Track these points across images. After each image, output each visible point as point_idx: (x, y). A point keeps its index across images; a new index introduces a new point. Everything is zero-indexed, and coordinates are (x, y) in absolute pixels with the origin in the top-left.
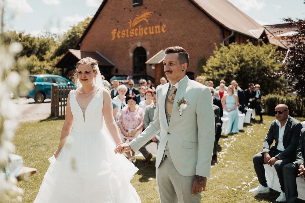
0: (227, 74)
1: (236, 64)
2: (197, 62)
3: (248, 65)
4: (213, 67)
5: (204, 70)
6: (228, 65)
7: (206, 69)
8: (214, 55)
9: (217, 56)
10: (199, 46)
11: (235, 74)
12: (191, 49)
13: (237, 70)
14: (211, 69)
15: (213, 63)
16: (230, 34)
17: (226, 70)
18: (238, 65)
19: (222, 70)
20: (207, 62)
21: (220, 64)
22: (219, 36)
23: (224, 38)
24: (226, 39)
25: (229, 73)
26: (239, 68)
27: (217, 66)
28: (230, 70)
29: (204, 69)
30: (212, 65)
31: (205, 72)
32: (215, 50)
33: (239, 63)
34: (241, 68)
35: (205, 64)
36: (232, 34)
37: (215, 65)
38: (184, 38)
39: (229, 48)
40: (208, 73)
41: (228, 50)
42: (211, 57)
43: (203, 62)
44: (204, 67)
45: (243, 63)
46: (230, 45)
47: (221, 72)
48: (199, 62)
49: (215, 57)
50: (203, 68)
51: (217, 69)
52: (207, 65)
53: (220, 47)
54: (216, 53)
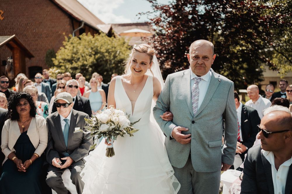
0: (82, 68)
1: (90, 56)
2: (45, 55)
3: (104, 56)
4: (64, 60)
5: (54, 64)
6: (82, 56)
7: (56, 63)
8: (64, 46)
9: (67, 47)
10: (47, 37)
11: (91, 66)
12: (37, 40)
13: (92, 62)
14: (62, 61)
15: (64, 55)
16: (80, 25)
17: (80, 62)
18: (93, 56)
19: (76, 62)
20: (56, 54)
21: (72, 56)
22: (68, 27)
23: (74, 29)
24: (76, 30)
25: (84, 65)
26: (95, 61)
27: (69, 58)
28: (85, 63)
29: (54, 62)
30: (63, 57)
31: (55, 66)
32: (65, 41)
33: (95, 55)
34: (97, 60)
35: (55, 57)
36: (82, 26)
37: (67, 58)
38: (28, 27)
39: (80, 39)
40: (59, 67)
41: (79, 41)
42: (61, 48)
43: (53, 54)
44: (53, 59)
45: (99, 55)
46: (81, 36)
47: (75, 65)
48: (47, 55)
49: (65, 48)
50: (52, 61)
51: (70, 61)
52: (57, 57)
53: (69, 38)
54: (66, 45)
